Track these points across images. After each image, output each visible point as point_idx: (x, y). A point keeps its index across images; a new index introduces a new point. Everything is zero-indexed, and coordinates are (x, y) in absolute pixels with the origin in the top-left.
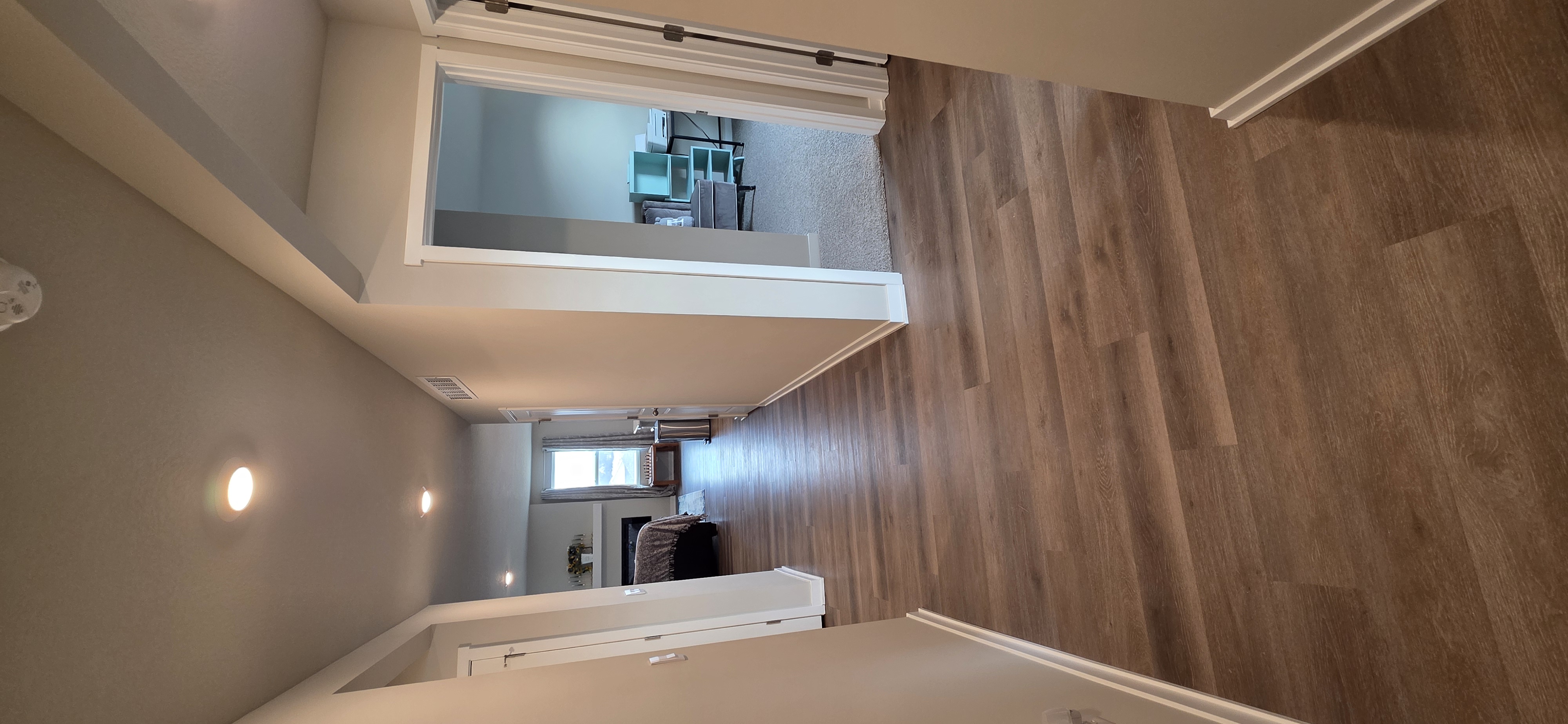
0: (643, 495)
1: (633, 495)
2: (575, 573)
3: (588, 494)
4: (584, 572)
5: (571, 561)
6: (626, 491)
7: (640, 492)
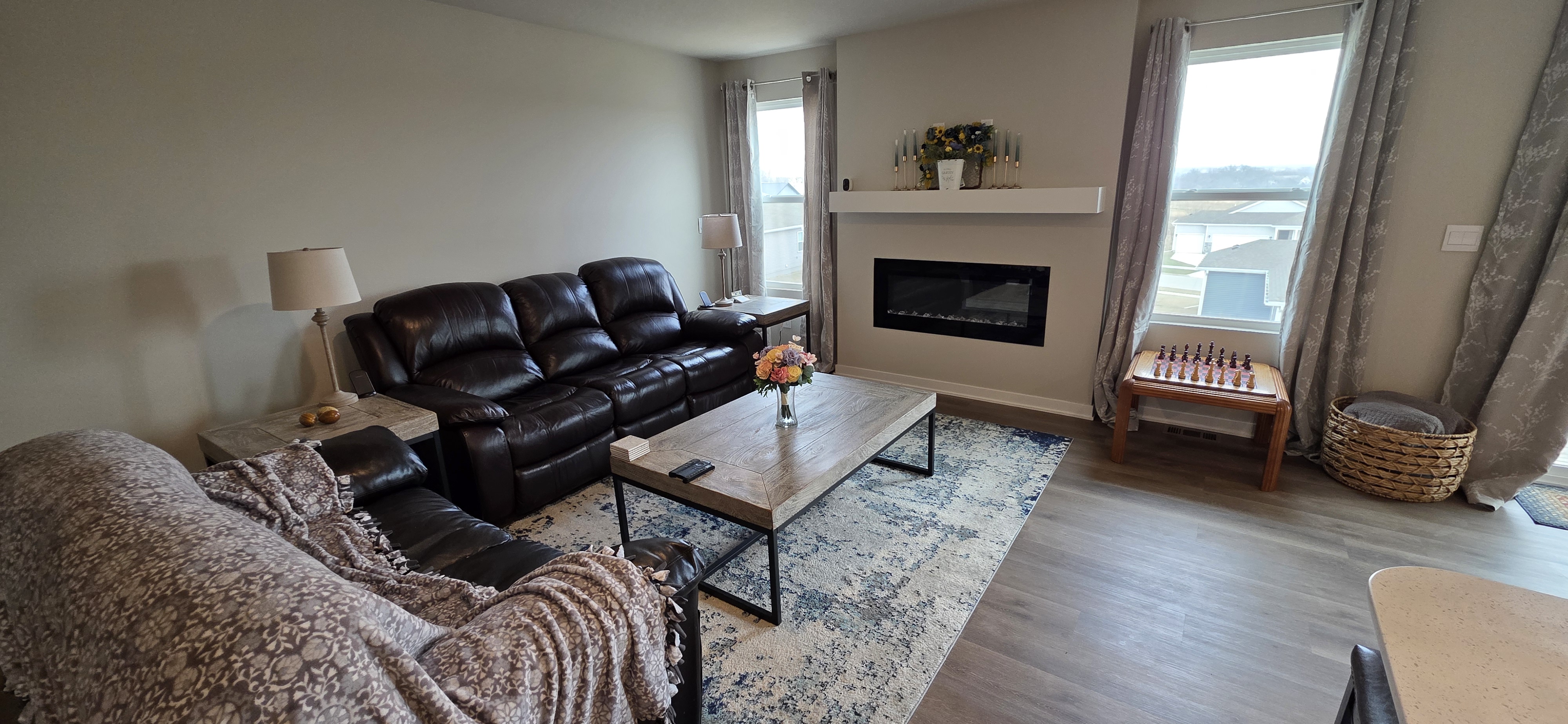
0: (1109, 333)
1: (1115, 305)
2: (924, 146)
3: (1143, 168)
4: (921, 168)
5: (953, 133)
6: (1131, 285)
7: (1122, 324)
